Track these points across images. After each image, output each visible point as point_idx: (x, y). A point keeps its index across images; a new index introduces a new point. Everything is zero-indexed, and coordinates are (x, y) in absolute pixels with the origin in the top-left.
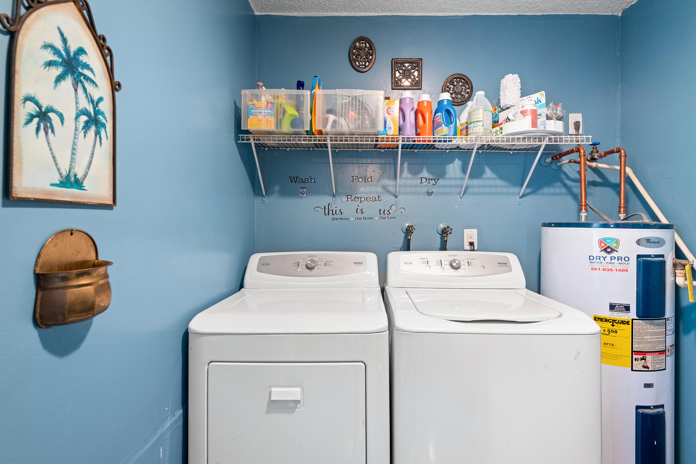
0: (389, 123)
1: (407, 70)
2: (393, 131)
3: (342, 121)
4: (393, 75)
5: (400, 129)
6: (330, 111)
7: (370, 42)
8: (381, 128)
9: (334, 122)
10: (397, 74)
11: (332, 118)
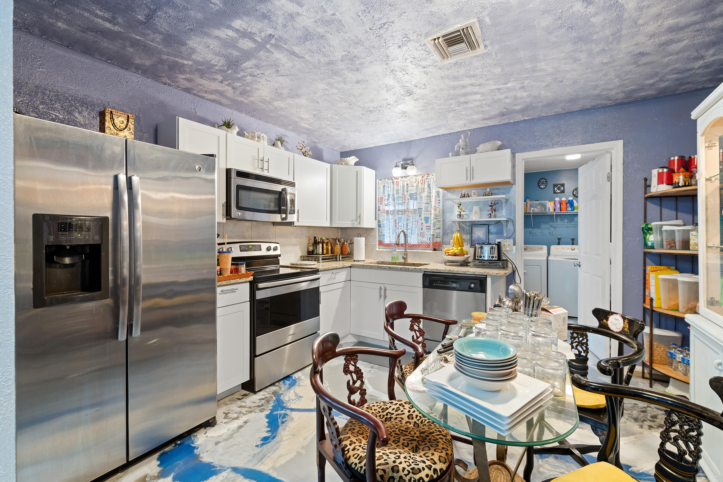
0: (551, 208)
1: (559, 187)
2: (552, 210)
3: (536, 210)
4: (554, 189)
5: (554, 209)
6: (531, 207)
7: (545, 179)
8: (547, 210)
9: (533, 210)
10: (555, 189)
11: (532, 209)
